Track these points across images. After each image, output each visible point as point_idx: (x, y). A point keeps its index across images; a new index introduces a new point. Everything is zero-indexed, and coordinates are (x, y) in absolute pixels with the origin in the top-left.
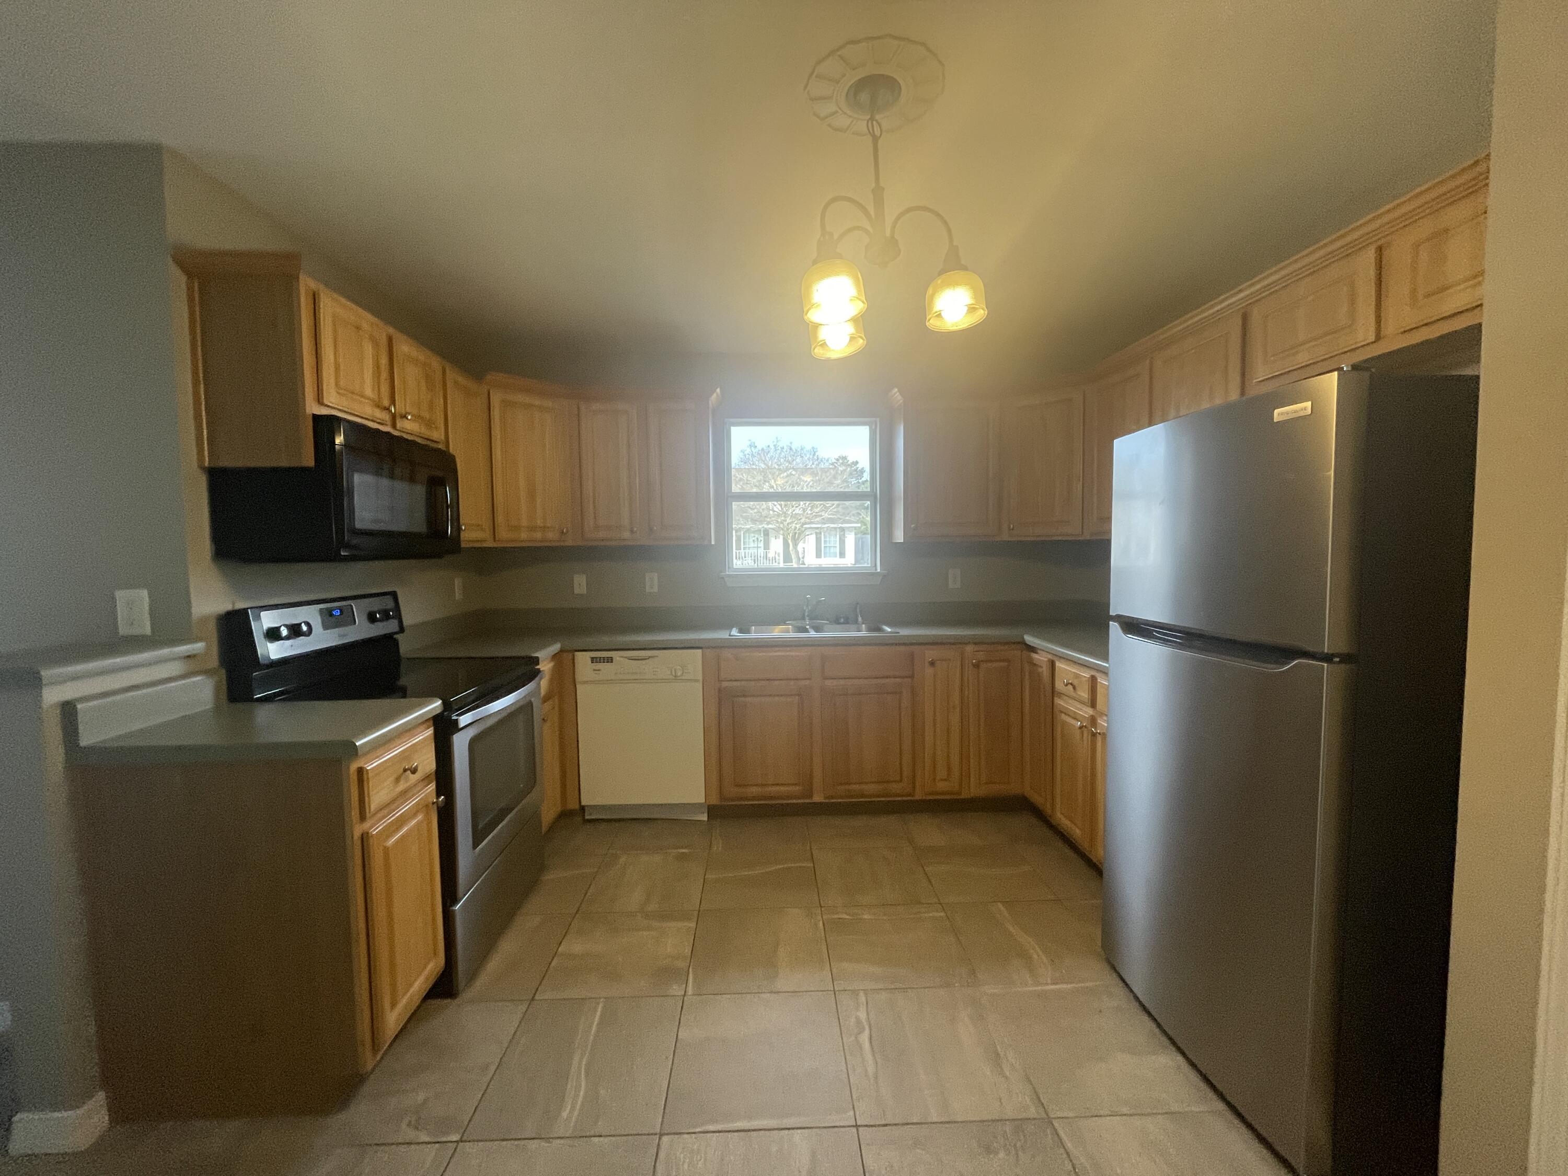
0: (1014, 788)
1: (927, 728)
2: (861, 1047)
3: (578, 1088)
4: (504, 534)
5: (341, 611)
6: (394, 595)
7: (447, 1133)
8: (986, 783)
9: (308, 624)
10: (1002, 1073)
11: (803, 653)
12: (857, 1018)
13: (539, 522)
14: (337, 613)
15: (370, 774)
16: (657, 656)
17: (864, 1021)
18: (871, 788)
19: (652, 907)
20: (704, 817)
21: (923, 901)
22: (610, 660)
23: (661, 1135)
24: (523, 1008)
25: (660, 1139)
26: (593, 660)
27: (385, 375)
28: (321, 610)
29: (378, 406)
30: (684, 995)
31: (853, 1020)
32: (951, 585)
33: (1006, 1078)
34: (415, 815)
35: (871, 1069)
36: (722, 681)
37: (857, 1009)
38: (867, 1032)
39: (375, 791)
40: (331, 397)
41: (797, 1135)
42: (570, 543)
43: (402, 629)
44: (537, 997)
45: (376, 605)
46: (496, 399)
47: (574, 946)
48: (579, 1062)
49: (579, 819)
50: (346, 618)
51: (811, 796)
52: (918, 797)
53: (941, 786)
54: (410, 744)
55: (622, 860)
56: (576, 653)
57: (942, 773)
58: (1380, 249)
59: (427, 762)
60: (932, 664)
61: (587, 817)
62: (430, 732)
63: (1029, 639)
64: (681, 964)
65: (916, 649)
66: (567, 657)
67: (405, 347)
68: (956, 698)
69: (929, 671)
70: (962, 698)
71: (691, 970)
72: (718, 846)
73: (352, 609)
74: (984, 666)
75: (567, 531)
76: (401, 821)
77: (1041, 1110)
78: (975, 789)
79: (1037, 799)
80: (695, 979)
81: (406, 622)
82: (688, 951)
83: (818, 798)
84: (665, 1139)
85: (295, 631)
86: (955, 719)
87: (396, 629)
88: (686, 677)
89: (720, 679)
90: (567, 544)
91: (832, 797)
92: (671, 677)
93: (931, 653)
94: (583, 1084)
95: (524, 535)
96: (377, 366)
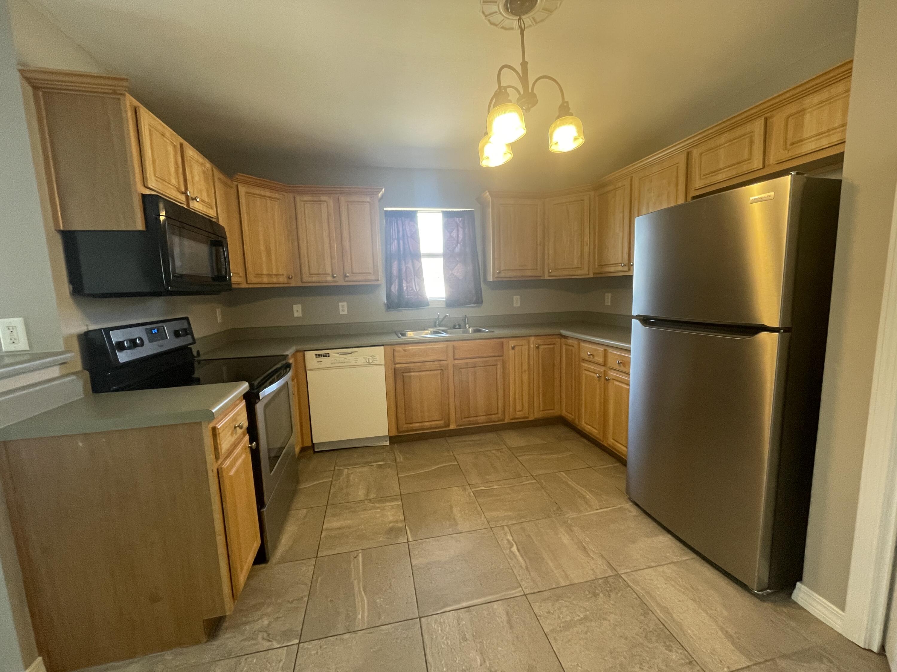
0: (556, 412)
1: (511, 385)
2: (514, 555)
3: (363, 600)
4: (252, 278)
5: (158, 330)
6: (187, 319)
7: (289, 640)
8: (543, 411)
9: (141, 339)
10: (589, 556)
11: (442, 345)
12: (508, 540)
13: (274, 272)
14: (155, 331)
15: (220, 431)
16: (357, 352)
17: (511, 540)
18: (482, 419)
19: (372, 496)
20: (387, 443)
21: (523, 475)
22: (328, 355)
23: (420, 618)
24: (313, 562)
25: (420, 620)
26: (317, 356)
27: (181, 170)
28: (146, 329)
29: (178, 190)
30: (408, 542)
31: (506, 541)
32: (515, 305)
33: (592, 558)
34: (241, 456)
35: (523, 565)
36: (396, 364)
37: (505, 534)
38: (515, 545)
39: (223, 441)
40: (152, 183)
41: (495, 605)
42: (293, 285)
43: (194, 342)
44: (319, 556)
45: (177, 326)
46: (242, 189)
47: (333, 523)
48: (358, 586)
49: (312, 452)
50: (161, 335)
51: (449, 426)
52: (507, 421)
53: (519, 414)
54: (236, 411)
55: (345, 472)
56: (306, 352)
57: (518, 408)
58: (766, 120)
59: (244, 421)
60: (513, 348)
61: (316, 450)
62: (244, 403)
63: (564, 332)
64: (401, 525)
65: (504, 340)
66: (300, 354)
67: (191, 152)
68: (526, 367)
69: (511, 352)
70: (529, 366)
71: (407, 528)
72: (400, 458)
73: (164, 329)
74: (541, 347)
75: (292, 277)
76: (236, 459)
77: (614, 571)
78: (537, 414)
79: (570, 417)
80: (411, 532)
81: (196, 336)
82: (402, 517)
83: (452, 427)
84: (423, 620)
85: (133, 344)
86: (525, 377)
87: (191, 341)
88: (376, 362)
89: (395, 363)
90: (292, 285)
91: (460, 426)
92: (366, 363)
93: (512, 343)
94: (365, 598)
95: (265, 280)
96: (176, 162)
